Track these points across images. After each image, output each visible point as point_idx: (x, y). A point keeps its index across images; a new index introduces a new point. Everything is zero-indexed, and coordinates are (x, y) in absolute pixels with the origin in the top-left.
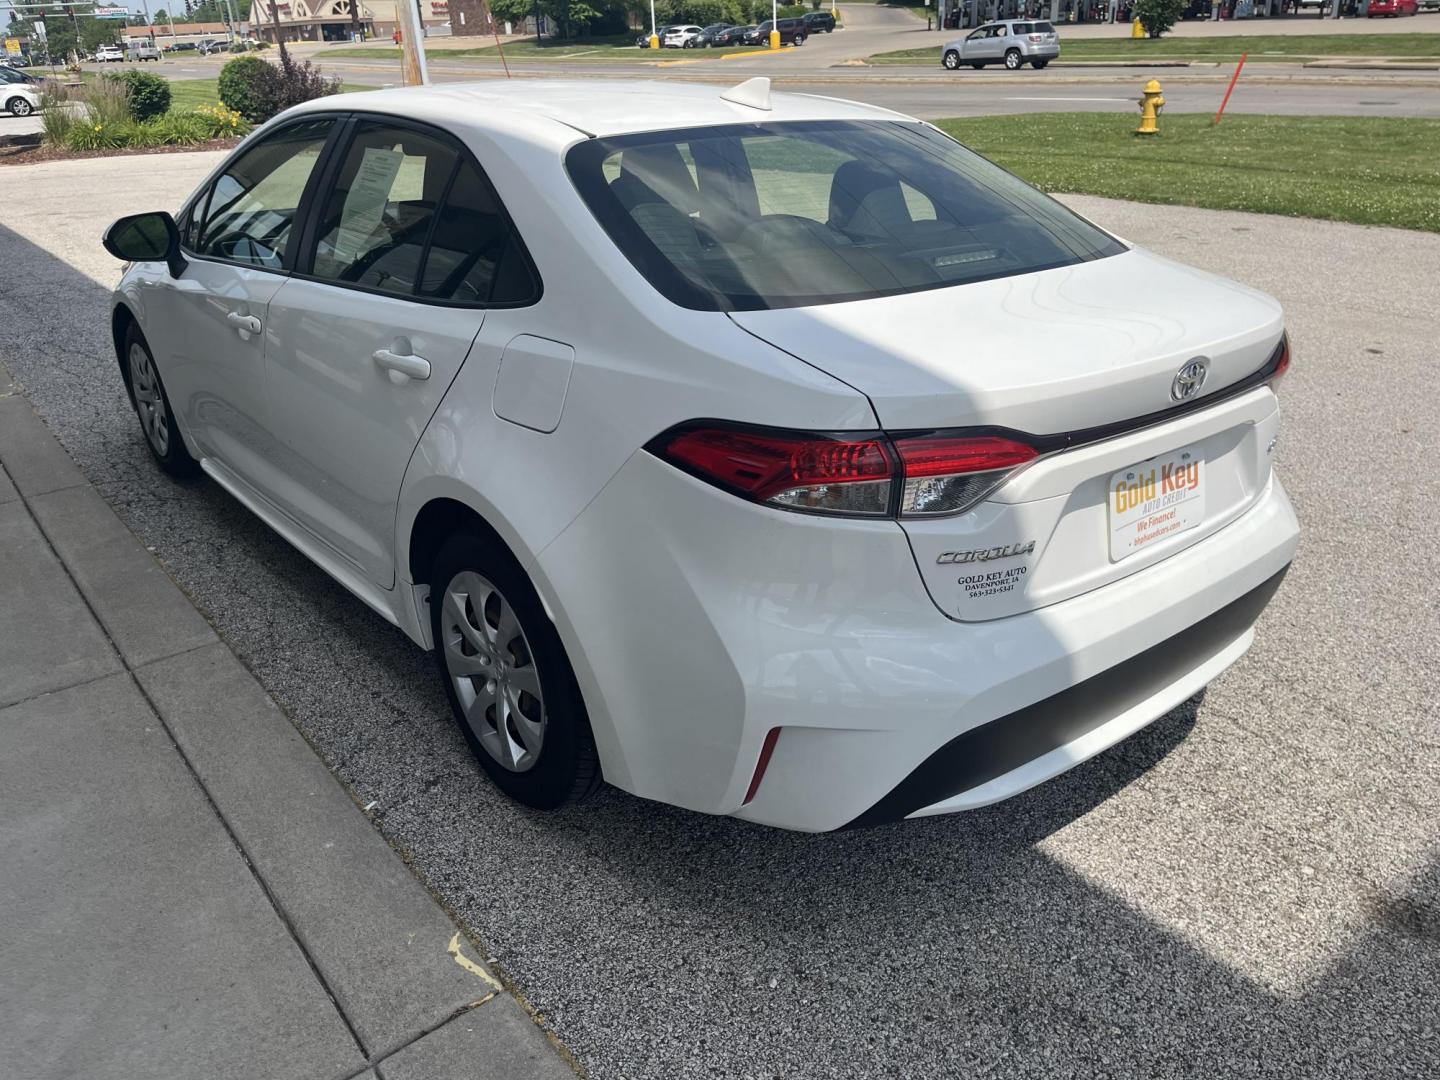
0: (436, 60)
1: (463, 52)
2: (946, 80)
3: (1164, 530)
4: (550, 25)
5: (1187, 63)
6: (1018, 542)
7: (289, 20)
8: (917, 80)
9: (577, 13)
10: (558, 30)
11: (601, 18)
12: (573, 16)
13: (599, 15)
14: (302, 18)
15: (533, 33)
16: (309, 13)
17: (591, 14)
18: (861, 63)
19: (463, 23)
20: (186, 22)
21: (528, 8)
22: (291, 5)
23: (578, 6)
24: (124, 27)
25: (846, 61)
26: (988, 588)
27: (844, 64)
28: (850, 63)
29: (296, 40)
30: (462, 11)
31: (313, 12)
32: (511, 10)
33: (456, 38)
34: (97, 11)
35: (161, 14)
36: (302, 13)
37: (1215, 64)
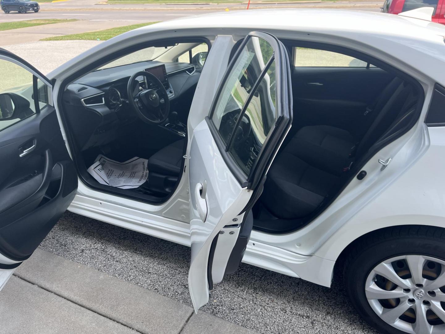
2: (142, 9)
5: (209, 3)
8: (132, 9)
18: (105, 3)
25: (99, 2)
27: (99, 3)
28: (101, 3)
37: (217, 4)
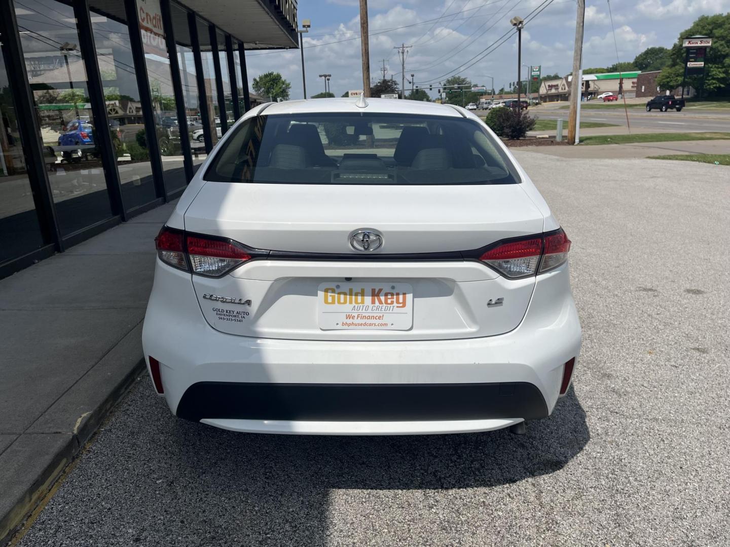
0: (620, 109)
1: (636, 105)
3: (370, 325)
4: (692, 91)
6: (241, 298)
7: (557, 92)
9: (709, 85)
10: (696, 94)
11: (724, 87)
12: (706, 86)
13: (722, 86)
14: (563, 91)
15: (679, 96)
16: (567, 88)
17: (718, 85)
19: (643, 91)
20: (512, 93)
21: (680, 82)
22: (559, 85)
23: (711, 82)
24: (482, 95)
26: (228, 317)
29: (557, 101)
30: (643, 85)
31: (569, 88)
32: (669, 84)
33: (637, 98)
34: (473, 89)
35: (502, 90)
36: (563, 88)
